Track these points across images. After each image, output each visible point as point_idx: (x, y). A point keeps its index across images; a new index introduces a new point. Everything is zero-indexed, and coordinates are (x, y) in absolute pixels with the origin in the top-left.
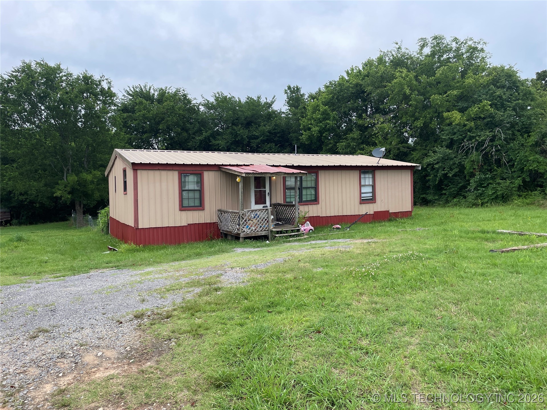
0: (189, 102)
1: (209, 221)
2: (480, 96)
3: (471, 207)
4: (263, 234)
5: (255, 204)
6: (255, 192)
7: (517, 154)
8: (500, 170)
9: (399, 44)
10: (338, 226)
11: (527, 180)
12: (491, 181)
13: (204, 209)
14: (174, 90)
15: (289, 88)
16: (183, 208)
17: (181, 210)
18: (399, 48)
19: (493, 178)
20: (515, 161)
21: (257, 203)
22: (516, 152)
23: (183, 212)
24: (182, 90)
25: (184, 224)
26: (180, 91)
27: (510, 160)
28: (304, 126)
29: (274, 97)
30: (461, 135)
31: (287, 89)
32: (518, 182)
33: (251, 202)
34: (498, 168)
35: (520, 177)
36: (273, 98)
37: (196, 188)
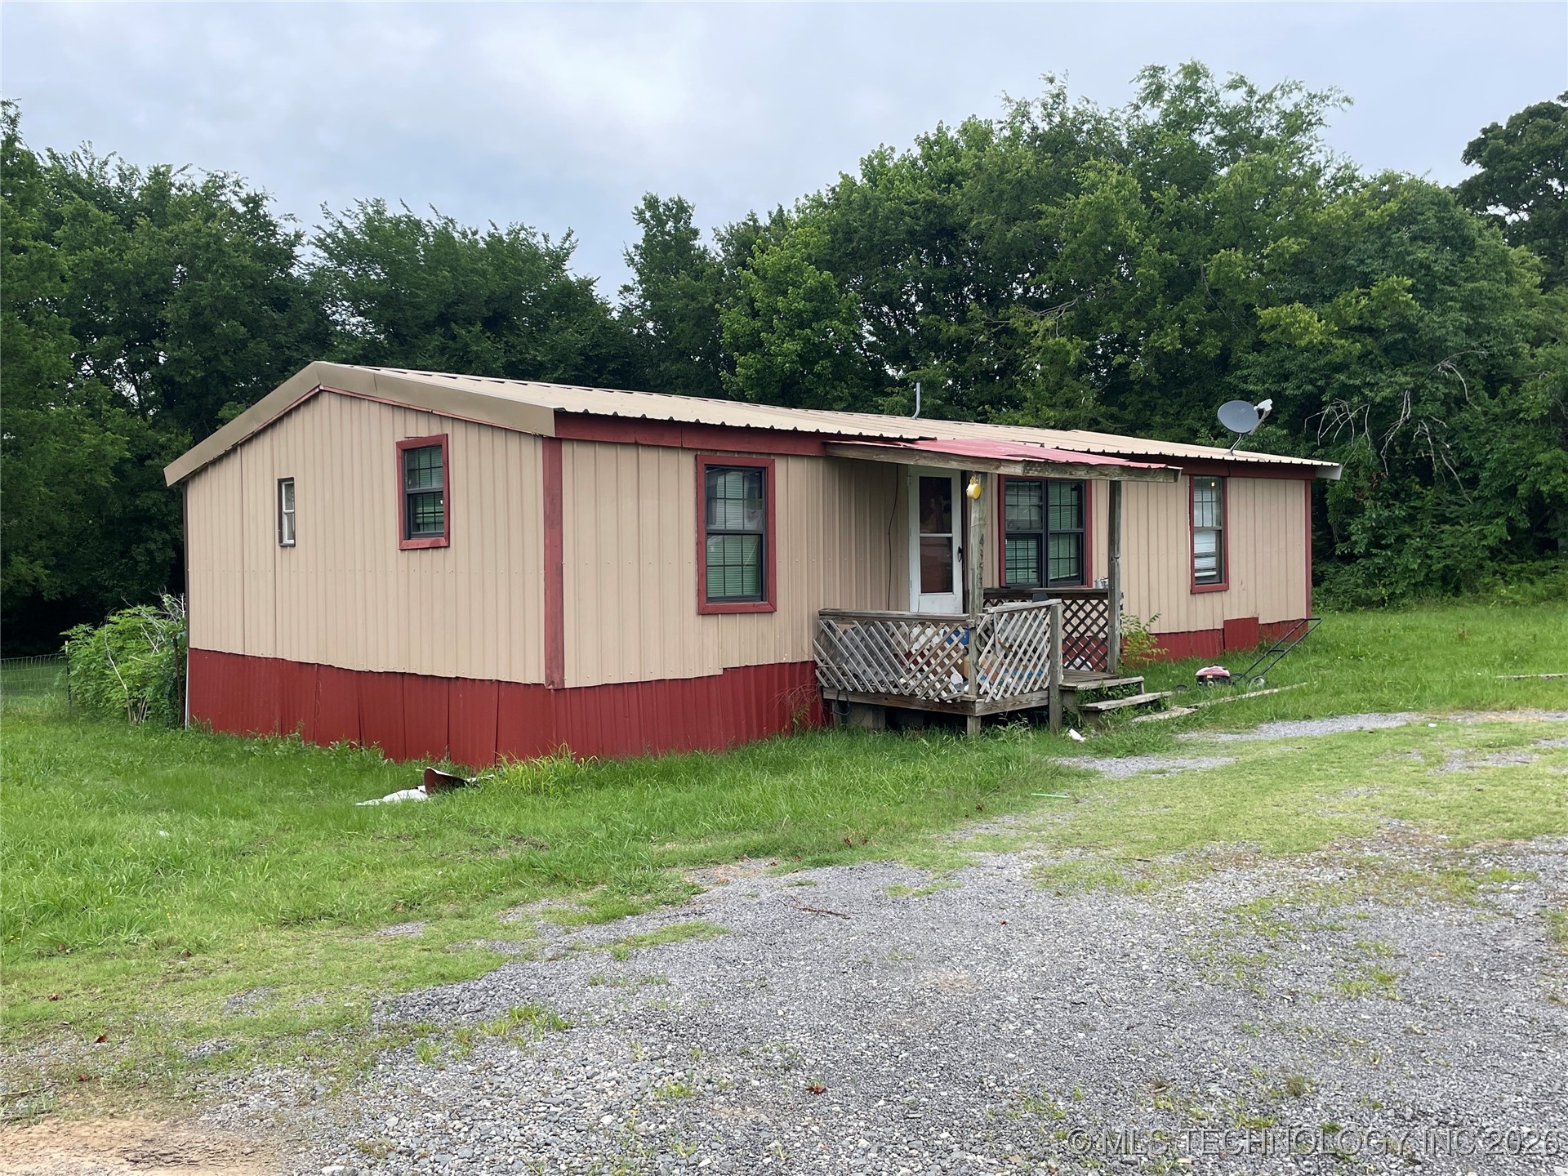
0: (268, 227)
1: (787, 658)
2: (1362, 262)
3: (1349, 610)
4: (1034, 705)
5: (924, 590)
6: (924, 543)
7: (1484, 446)
8: (1430, 493)
9: (1057, 83)
10: (1220, 670)
11: (1521, 525)
12: (1407, 529)
13: (772, 610)
14: (200, 180)
15: (652, 203)
16: (710, 605)
17: (703, 612)
18: (1058, 96)
19: (1411, 519)
20: (1481, 466)
21: (926, 588)
22: (1483, 440)
23: (711, 621)
24: (231, 180)
25: (712, 668)
26: (223, 186)
27: (1465, 464)
28: (735, 337)
29: (569, 235)
30: (1312, 382)
31: (642, 206)
32: (1497, 530)
33: (908, 582)
34: (1424, 486)
35: (1498, 515)
36: (566, 239)
37: (750, 526)
